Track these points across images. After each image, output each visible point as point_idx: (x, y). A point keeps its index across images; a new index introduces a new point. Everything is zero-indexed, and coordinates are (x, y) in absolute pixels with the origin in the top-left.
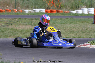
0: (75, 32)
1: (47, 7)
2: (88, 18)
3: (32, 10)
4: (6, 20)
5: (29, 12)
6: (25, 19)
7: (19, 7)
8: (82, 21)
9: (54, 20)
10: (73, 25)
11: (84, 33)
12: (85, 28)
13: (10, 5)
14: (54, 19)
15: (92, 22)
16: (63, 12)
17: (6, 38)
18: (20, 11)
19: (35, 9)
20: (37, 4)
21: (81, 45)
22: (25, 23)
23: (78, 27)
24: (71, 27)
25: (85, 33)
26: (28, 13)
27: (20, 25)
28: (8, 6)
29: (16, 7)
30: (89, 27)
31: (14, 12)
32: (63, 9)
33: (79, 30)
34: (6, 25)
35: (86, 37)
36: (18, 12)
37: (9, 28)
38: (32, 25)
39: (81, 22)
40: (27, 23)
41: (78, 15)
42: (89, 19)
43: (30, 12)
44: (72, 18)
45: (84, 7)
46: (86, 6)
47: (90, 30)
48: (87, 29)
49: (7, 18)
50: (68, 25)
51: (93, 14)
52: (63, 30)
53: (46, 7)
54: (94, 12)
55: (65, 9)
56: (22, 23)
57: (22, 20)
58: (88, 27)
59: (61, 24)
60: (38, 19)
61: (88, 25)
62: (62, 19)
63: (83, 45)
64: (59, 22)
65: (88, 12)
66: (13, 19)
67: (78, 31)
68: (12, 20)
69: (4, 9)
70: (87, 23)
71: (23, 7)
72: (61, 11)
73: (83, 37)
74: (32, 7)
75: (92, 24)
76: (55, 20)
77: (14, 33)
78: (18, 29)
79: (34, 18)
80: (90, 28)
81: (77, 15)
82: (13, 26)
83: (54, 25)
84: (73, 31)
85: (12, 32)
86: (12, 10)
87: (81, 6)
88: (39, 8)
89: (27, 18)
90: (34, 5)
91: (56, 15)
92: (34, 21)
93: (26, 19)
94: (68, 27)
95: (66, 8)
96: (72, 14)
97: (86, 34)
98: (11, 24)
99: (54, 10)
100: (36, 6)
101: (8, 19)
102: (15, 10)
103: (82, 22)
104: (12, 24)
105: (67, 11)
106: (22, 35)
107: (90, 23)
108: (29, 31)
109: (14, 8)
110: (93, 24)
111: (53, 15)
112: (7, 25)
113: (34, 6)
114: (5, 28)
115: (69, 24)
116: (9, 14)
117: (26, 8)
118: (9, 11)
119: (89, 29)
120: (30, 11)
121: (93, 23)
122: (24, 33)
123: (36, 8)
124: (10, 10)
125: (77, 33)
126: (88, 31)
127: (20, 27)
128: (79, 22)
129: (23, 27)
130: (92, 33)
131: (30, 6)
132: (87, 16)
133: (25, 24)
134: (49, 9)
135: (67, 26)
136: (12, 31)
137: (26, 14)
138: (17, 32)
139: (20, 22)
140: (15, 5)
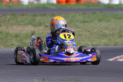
6: (23, 15)
9: (71, 15)
10: (104, 24)
18: (14, 2)
21: (118, 57)
22: (22, 22)
23: (112, 26)
24: (101, 28)
27: (15, 25)
31: (4, 4)
36: (11, 4)
38: (34, 25)
40: (26, 21)
41: (112, 7)
43: (30, 4)
44: (102, 12)
50: (96, 24)
52: (88, 33)
56: (18, 23)
57: (17, 17)
59: (84, 22)
60: (44, 15)
62: (85, 14)
63: (121, 57)
64: (81, 19)
66: (2, 16)
67: (113, 34)
73: (122, 45)
76: (74, 16)
77: (4, 39)
78: (11, 32)
79: (38, 13)
82: (2, 27)
83: (72, 24)
84: (104, 34)
85: (1, 39)
89: (27, 14)
91: (76, 8)
92: (38, 18)
93: (25, 16)
94: (95, 28)
103: (120, 19)
104: (1, 24)
106: (18, 42)
111: (70, 8)
122: (22, 39)
125: (112, 38)
128: (114, 19)
129: (20, 28)
133: (23, 24)
138: (9, 37)
139: (15, 21)
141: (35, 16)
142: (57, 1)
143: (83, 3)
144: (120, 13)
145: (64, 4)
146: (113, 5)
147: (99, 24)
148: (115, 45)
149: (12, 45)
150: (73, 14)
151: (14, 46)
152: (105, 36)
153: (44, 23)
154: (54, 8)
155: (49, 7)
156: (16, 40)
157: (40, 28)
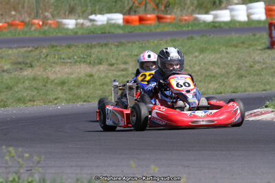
0: (218, 75)
1: (127, 8)
2: (251, 34)
3: (86, 18)
4: (13, 53)
5: (77, 24)
6: (69, 47)
7: (46, 14)
8: (235, 42)
9: (152, 44)
10: (209, 57)
11: (246, 77)
12: (246, 62)
13: (20, 9)
14: (153, 42)
16: (174, 19)
17: (22, 106)
18: (51, 24)
19: (92, 17)
22: (69, 59)
23: (224, 60)
24: (205, 64)
25: (247, 79)
26: (74, 29)
27: (57, 64)
28: (15, 10)
29: (37, 13)
30: (257, 58)
31: (33, 28)
32: (175, 10)
33: (230, 71)
34: (15, 66)
35: (253, 91)
36: (46, 28)
37: (26, 77)
38: (90, 63)
39: (230, 46)
40: (75, 57)
41: (219, 26)
42: (254, 35)
43: (79, 26)
44: (203, 36)
45: (236, 1)
47: (262, 69)
48: (251, 67)
49: (17, 48)
50: (196, 57)
51: (264, 22)
53: (124, 8)
54: (266, 14)
55: (181, 11)
56: (63, 61)
57: (59, 50)
58: (254, 59)
60: (106, 45)
61: (255, 55)
62: (175, 41)
63: (251, 114)
65: (249, 16)
66: (33, 49)
67: (227, 73)
68: (31, 51)
69: (4, 21)
70: (251, 49)
71: (58, 13)
72: (169, 16)
73: (245, 91)
74: (84, 9)
75: (265, 49)
76: (157, 46)
77: (42, 89)
78: (52, 77)
79: (94, 43)
80: (261, 62)
81: (216, 25)
82: (35, 69)
84: (212, 75)
85: (36, 89)
86: (29, 22)
88: (107, 13)
89: (76, 44)
90: (89, 5)
91: (158, 30)
92: (95, 51)
93: (73, 48)
94: (195, 64)
95: (184, 9)
96: (202, 26)
97: (250, 82)
98: (29, 65)
99: (150, 14)
100: (97, 7)
101: (19, 49)
102: (36, 21)
103: (236, 46)
104: (33, 64)
105: (186, 16)
106: (65, 94)
107: (259, 48)
108: (84, 80)
109: (32, 17)
110: (267, 50)
111: (148, 31)
112: (20, 66)
113: (89, 8)
114: (13, 75)
115: (197, 54)
116: (19, 34)
117: (67, 13)
118: (19, 27)
119: (257, 67)
120: (81, 21)
121: (268, 48)
122: (72, 88)
123: (95, 14)
124: (23, 22)
125: (226, 80)
126: (255, 71)
127: (59, 72)
128: (226, 47)
129: (67, 70)
130: (268, 77)
131: (79, 9)
132: (246, 26)
133: (71, 63)
134: (135, 12)
135: (194, 59)
136: (35, 86)
137: (70, 32)
138: (49, 85)
139: (57, 57)
140: (35, 7)
141: (91, 47)
142: (124, 19)
143: (168, 21)
144: (235, 36)
145: (137, 24)
146: (220, 23)
147: (201, 56)
148: (234, 92)
149: (56, 99)
150: (156, 42)
151: (59, 100)
152: (213, 77)
153: (107, 59)
154: (121, 32)
155: (112, 30)
156: (62, 90)
157: (102, 67)
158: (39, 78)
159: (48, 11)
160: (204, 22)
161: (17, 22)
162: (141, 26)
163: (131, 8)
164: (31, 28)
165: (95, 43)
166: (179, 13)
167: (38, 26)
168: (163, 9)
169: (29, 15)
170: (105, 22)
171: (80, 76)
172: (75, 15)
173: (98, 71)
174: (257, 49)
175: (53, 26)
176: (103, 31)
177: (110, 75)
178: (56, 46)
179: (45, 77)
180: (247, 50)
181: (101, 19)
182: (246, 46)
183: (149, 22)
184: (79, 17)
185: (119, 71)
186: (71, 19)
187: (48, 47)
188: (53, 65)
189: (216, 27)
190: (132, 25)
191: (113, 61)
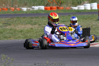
1: (46, 4)
4: (3, 19)
6: (24, 18)
8: (86, 18)
12: (90, 25)
15: (96, 18)
16: (63, 8)
17: (6, 40)
18: (17, 9)
19: (33, 7)
20: (36, 1)
22: (24, 22)
26: (26, 11)
28: (4, 4)
29: (13, 5)
30: (94, 24)
31: (11, 11)
32: (64, 5)
34: (4, 25)
36: (16, 11)
37: (8, 29)
38: (32, 24)
39: (84, 19)
40: (26, 22)
41: (80, 12)
42: (93, 15)
43: (28, 10)
44: (74, 15)
45: (86, 2)
46: (88, 2)
47: (96, 28)
48: (92, 27)
51: (97, 10)
54: (98, 7)
55: (66, 5)
56: (22, 23)
57: (20, 19)
58: (93, 24)
59: (63, 22)
60: (38, 17)
61: (93, 22)
62: (63, 16)
63: (91, 44)
64: (61, 19)
65: (91, 8)
66: (11, 18)
70: (92, 20)
71: (21, 5)
72: (61, 7)
74: (30, 4)
75: (97, 20)
77: (14, 34)
78: (17, 29)
81: (79, 11)
82: (11, 26)
85: (11, 33)
86: (9, 8)
87: (83, 2)
88: (38, 6)
89: (27, 17)
92: (34, 20)
98: (9, 24)
99: (54, 6)
101: (6, 18)
102: (12, 8)
103: (86, 19)
104: (11, 24)
105: (68, 7)
107: (95, 20)
110: (98, 21)
112: (6, 25)
114: (3, 28)
116: (6, 13)
117: (24, 5)
118: (6, 10)
119: (94, 27)
120: (29, 8)
122: (25, 33)
124: (7, 8)
126: (93, 28)
127: (20, 27)
128: (82, 19)
129: (23, 26)
130: (98, 31)
131: (28, 4)
132: (90, 12)
133: (25, 24)
134: (49, 5)
136: (11, 32)
137: (24, 12)
138: (16, 32)
140: (12, 3)
141: (32, 18)
142: (45, 8)
143: (61, 9)
144: (86, 15)
145: (50, 10)
149: (19, 37)
151: (20, 37)
153: (38, 23)
154: (43, 13)
155: (40, 12)
156: (21, 34)
157: (36, 26)
158: (13, 29)
159: (17, 5)
160: (74, 10)
161: (5, 8)
162: (51, 11)
163: (47, 4)
164: (10, 11)
165: (34, 17)
166: (65, 6)
167: (13, 10)
168: (60, 5)
169: (10, 6)
170: (38, 9)
171: (28, 29)
172: (27, 6)
173: (35, 27)
174: (94, 20)
175: (18, 10)
176: (37, 12)
177: (39, 29)
178: (19, 17)
179: (15, 29)
180: (90, 21)
181: (36, 8)
182: (90, 19)
183: (54, 9)
184: (28, 7)
185: (42, 27)
186: (25, 8)
187: (16, 18)
188: (18, 24)
189: (79, 12)
190: (48, 10)
191: (40, 24)
